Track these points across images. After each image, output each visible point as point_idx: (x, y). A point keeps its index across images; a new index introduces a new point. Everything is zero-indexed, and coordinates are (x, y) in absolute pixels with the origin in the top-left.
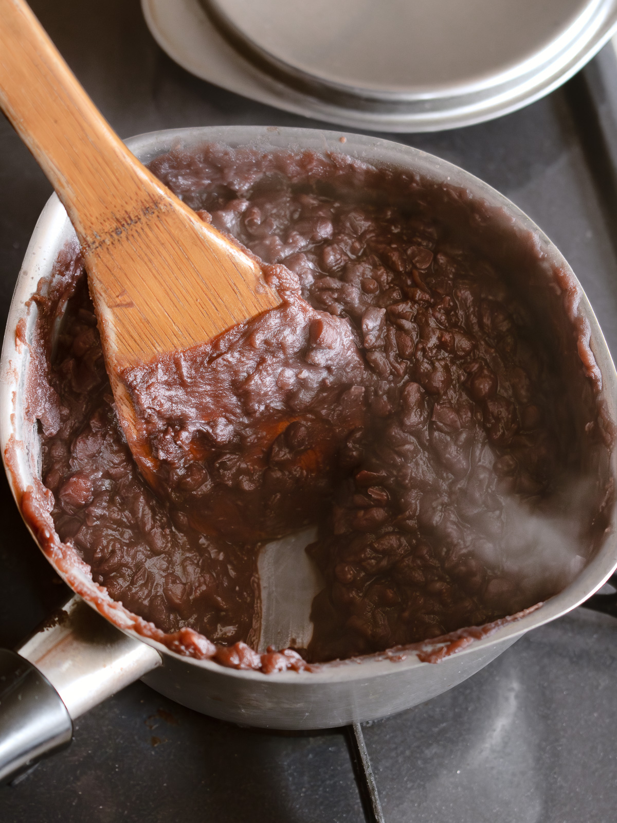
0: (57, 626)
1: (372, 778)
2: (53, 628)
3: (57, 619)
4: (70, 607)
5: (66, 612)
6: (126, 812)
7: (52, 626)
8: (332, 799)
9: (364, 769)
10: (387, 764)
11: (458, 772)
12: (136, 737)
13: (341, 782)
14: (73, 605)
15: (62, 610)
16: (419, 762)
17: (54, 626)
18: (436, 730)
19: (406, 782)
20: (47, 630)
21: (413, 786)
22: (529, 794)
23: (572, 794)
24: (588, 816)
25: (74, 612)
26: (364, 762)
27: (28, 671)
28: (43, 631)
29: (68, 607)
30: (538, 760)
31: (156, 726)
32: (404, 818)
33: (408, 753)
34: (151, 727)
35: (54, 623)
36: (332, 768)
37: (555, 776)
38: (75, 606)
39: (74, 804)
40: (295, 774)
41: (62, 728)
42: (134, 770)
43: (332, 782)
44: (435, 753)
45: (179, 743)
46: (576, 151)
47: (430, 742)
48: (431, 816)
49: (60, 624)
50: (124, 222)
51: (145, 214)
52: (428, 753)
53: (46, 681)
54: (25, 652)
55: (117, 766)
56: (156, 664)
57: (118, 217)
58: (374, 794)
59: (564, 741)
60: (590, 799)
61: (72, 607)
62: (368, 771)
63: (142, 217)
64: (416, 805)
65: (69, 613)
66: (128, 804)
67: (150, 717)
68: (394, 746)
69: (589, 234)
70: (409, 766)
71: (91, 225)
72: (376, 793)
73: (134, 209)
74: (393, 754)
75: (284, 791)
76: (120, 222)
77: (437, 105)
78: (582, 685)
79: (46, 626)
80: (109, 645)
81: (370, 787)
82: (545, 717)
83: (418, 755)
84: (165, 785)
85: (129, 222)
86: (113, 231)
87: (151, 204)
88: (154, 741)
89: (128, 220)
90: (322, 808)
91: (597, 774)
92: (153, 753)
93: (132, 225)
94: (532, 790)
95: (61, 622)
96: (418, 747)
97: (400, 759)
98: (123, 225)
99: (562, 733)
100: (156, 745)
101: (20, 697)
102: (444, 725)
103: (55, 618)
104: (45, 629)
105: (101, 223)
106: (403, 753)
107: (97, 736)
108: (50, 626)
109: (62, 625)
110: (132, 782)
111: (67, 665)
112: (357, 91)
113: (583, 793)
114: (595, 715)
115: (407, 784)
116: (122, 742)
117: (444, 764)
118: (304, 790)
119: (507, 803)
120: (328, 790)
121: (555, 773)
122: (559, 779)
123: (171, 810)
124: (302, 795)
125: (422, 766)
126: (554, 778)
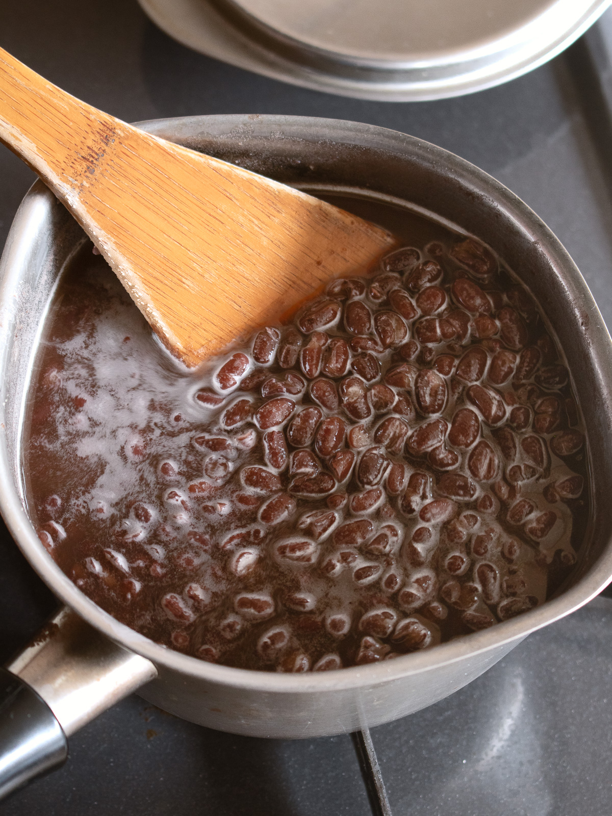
0: (48, 640)
2: (44, 642)
3: (47, 633)
4: (61, 620)
5: (56, 625)
6: (121, 808)
7: (42, 640)
8: (333, 792)
9: (371, 766)
11: (464, 761)
12: (131, 731)
13: (343, 774)
14: (64, 617)
15: (52, 623)
16: (424, 752)
17: (45, 640)
18: (440, 718)
19: (411, 773)
20: (38, 644)
21: (418, 776)
22: (537, 783)
23: (582, 783)
24: (599, 805)
25: (65, 625)
26: (371, 759)
27: (20, 689)
28: (33, 646)
29: (58, 620)
30: (545, 748)
31: (152, 717)
32: (409, 810)
33: (412, 742)
34: (147, 719)
35: (44, 638)
36: (334, 759)
37: (564, 765)
38: (66, 619)
40: (296, 766)
41: (56, 747)
42: (129, 764)
43: (334, 774)
44: (441, 742)
45: (175, 735)
47: (435, 731)
48: (437, 808)
49: (50, 637)
50: (91, 159)
51: (107, 144)
52: (433, 742)
53: (39, 698)
54: (16, 668)
55: (112, 760)
56: (152, 676)
57: (83, 155)
58: (382, 793)
59: (573, 728)
60: (601, 787)
61: (63, 620)
62: (376, 768)
63: (106, 148)
64: (421, 796)
65: (59, 626)
66: (124, 800)
67: (145, 709)
68: (397, 736)
70: (413, 756)
71: (63, 171)
72: (384, 791)
73: (94, 143)
74: (397, 744)
75: (284, 783)
76: (88, 160)
78: (591, 670)
79: (36, 641)
80: (102, 659)
81: (378, 785)
82: (553, 704)
84: (161, 779)
85: (96, 157)
86: (85, 172)
87: (108, 132)
88: (150, 733)
89: (94, 155)
90: (324, 801)
91: (607, 762)
92: (149, 746)
93: (100, 160)
94: (541, 779)
95: (52, 635)
96: (423, 736)
97: (404, 750)
98: (92, 162)
99: (570, 720)
100: (152, 738)
101: (12, 716)
102: (449, 713)
103: (46, 631)
104: (36, 644)
105: (71, 166)
106: (407, 742)
107: (91, 730)
108: (40, 641)
109: (53, 638)
110: (127, 777)
111: (60, 680)
113: (593, 781)
114: (605, 701)
115: (411, 775)
116: (116, 735)
117: (449, 753)
118: (305, 782)
119: (515, 794)
120: (330, 782)
121: (564, 761)
122: (568, 768)
123: (168, 805)
124: (303, 787)
125: (426, 756)
126: (564, 767)
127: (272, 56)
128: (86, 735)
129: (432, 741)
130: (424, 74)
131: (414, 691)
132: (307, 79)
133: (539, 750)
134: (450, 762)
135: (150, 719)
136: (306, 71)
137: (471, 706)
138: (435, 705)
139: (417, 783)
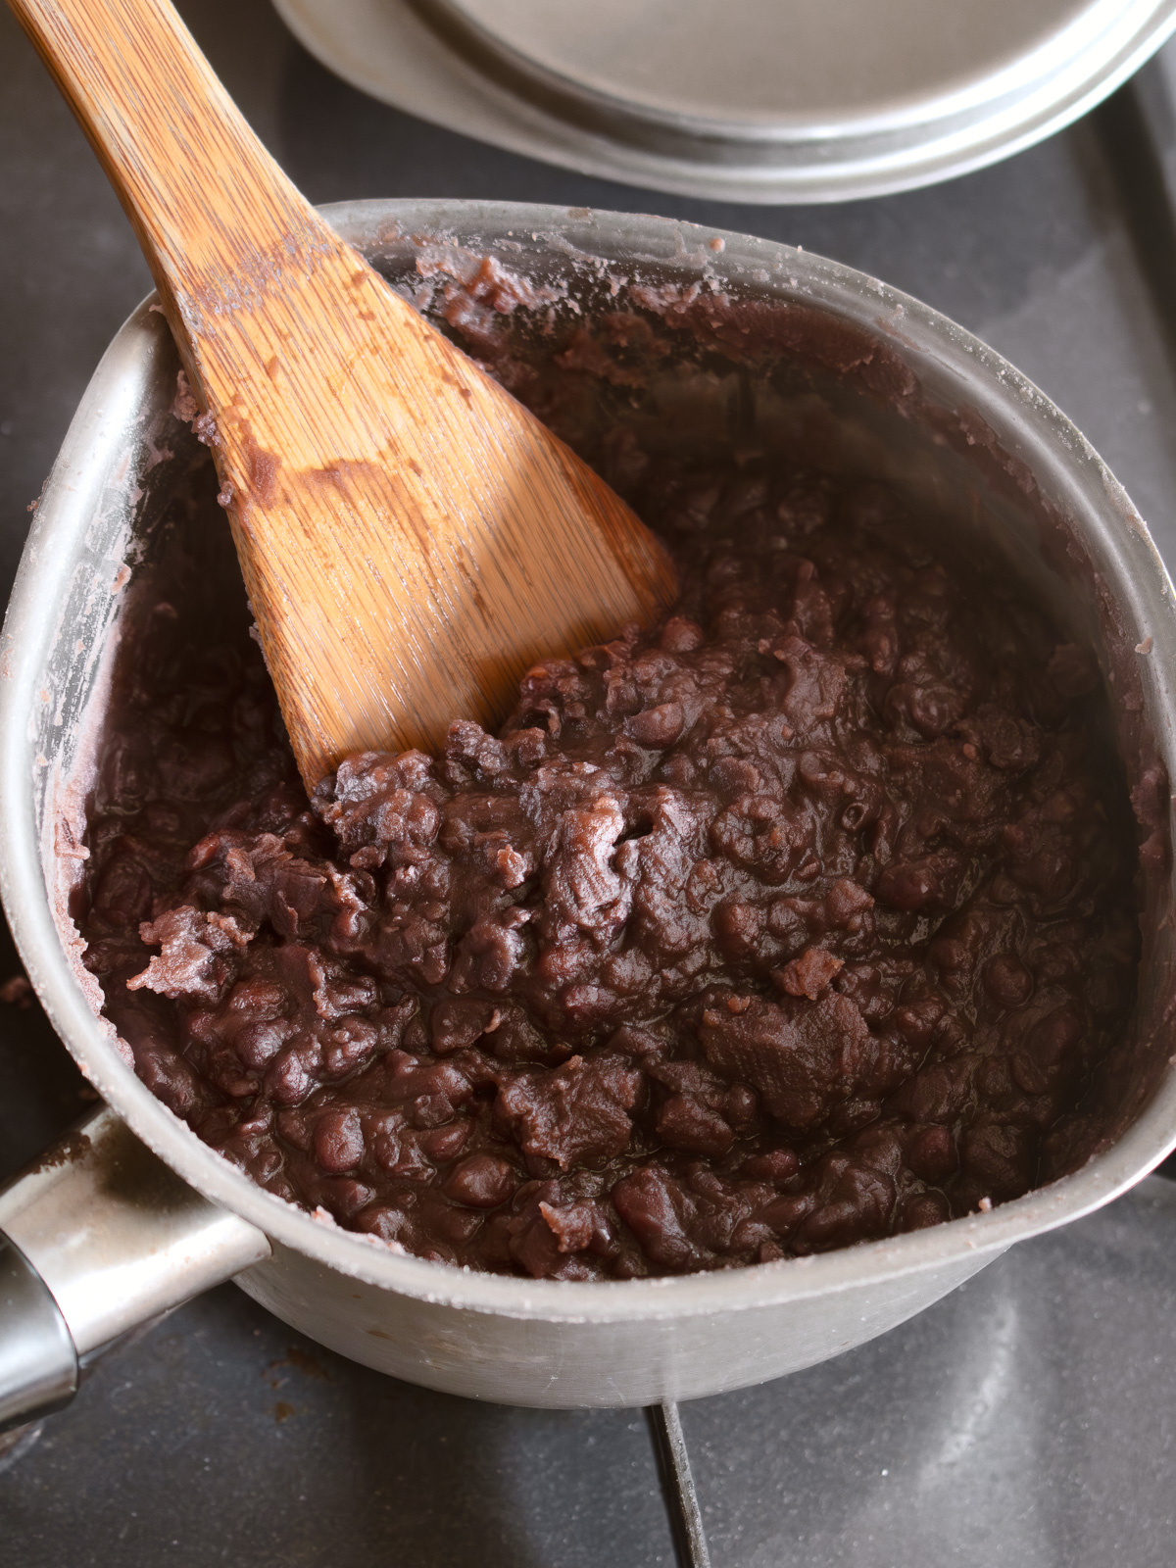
0: (67, 1164)
1: (692, 1492)
2: (59, 1167)
3: (68, 1150)
4: (97, 1129)
5: (87, 1138)
6: (224, 1553)
7: (57, 1163)
8: (633, 1527)
10: (743, 1457)
11: (885, 1473)
12: (245, 1403)
14: (104, 1126)
15: (80, 1135)
16: (807, 1453)
17: (61, 1163)
18: (840, 1389)
19: (781, 1492)
20: (47, 1170)
21: (795, 1500)
22: (1024, 1516)
23: (1110, 1517)
25: (104, 1141)
26: (677, 1459)
28: (37, 1171)
29: (92, 1130)
30: (1042, 1448)
31: (286, 1380)
33: (784, 1434)
34: (274, 1384)
35: (62, 1159)
36: (632, 1465)
37: (1077, 1481)
38: (107, 1128)
39: (122, 1536)
42: (241, 1469)
43: (633, 1493)
44: (840, 1435)
45: (330, 1415)
46: (1119, 239)
47: (828, 1413)
49: (72, 1160)
52: (825, 1434)
53: (32, 1271)
55: (207, 1460)
56: (260, 1254)
59: (1095, 1411)
60: (1146, 1526)
61: (101, 1130)
62: (685, 1476)
64: (800, 1538)
65: (92, 1141)
66: (229, 1536)
67: (272, 1364)
68: (756, 1421)
69: (1144, 407)
70: (787, 1460)
72: (699, 1521)
74: (755, 1437)
77: (840, 150)
78: (1130, 1300)
79: (45, 1163)
80: (165, 1212)
82: (1058, 1365)
83: (804, 1440)
84: (302, 1498)
88: (281, 1411)
90: (613, 1544)
91: (1159, 1477)
92: (279, 1435)
94: (1031, 1509)
95: (76, 1155)
96: (805, 1423)
97: (770, 1448)
100: (284, 1420)
102: (857, 1379)
103: (66, 1147)
104: (42, 1168)
106: (775, 1433)
107: (167, 1403)
108: (53, 1164)
109: (77, 1162)
110: (236, 1494)
112: (684, 123)
113: (1131, 1513)
114: (1157, 1359)
115: (782, 1497)
116: (216, 1413)
117: (856, 1456)
118: (577, 1508)
119: (981, 1535)
120: (625, 1508)
121: (1077, 1475)
122: (1085, 1486)
123: (314, 1548)
124: (573, 1518)
125: (812, 1461)
126: (1075, 1484)
127: (531, 114)
128: (158, 1411)
129: (822, 1432)
130: (823, 152)
131: (758, 1339)
132: (598, 157)
133: (1028, 1451)
134: (858, 1473)
135: (281, 1384)
136: (598, 143)
137: (899, 1367)
138: (828, 1362)
139: (794, 1512)
